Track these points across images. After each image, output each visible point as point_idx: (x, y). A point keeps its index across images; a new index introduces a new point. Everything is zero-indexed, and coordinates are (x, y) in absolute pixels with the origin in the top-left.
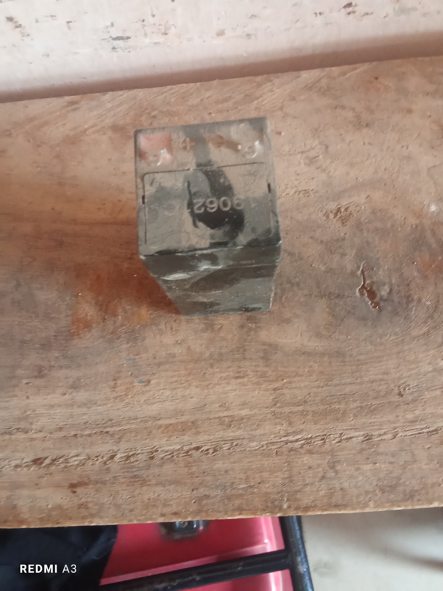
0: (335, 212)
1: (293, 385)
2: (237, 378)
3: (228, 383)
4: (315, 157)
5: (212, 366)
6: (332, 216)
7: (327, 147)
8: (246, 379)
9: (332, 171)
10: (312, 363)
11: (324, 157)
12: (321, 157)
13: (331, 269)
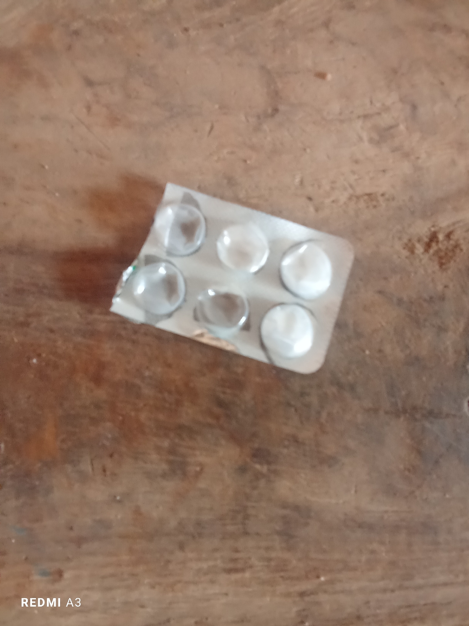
0: (426, 240)
1: (338, 587)
2: (229, 571)
3: (212, 582)
4: (391, 127)
5: (182, 547)
6: (419, 249)
7: (414, 107)
8: (247, 575)
9: (423, 156)
10: (375, 546)
11: (407, 128)
12: (402, 127)
13: (417, 359)
